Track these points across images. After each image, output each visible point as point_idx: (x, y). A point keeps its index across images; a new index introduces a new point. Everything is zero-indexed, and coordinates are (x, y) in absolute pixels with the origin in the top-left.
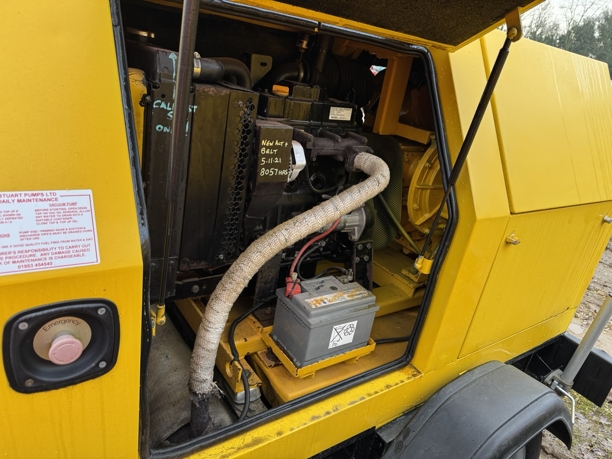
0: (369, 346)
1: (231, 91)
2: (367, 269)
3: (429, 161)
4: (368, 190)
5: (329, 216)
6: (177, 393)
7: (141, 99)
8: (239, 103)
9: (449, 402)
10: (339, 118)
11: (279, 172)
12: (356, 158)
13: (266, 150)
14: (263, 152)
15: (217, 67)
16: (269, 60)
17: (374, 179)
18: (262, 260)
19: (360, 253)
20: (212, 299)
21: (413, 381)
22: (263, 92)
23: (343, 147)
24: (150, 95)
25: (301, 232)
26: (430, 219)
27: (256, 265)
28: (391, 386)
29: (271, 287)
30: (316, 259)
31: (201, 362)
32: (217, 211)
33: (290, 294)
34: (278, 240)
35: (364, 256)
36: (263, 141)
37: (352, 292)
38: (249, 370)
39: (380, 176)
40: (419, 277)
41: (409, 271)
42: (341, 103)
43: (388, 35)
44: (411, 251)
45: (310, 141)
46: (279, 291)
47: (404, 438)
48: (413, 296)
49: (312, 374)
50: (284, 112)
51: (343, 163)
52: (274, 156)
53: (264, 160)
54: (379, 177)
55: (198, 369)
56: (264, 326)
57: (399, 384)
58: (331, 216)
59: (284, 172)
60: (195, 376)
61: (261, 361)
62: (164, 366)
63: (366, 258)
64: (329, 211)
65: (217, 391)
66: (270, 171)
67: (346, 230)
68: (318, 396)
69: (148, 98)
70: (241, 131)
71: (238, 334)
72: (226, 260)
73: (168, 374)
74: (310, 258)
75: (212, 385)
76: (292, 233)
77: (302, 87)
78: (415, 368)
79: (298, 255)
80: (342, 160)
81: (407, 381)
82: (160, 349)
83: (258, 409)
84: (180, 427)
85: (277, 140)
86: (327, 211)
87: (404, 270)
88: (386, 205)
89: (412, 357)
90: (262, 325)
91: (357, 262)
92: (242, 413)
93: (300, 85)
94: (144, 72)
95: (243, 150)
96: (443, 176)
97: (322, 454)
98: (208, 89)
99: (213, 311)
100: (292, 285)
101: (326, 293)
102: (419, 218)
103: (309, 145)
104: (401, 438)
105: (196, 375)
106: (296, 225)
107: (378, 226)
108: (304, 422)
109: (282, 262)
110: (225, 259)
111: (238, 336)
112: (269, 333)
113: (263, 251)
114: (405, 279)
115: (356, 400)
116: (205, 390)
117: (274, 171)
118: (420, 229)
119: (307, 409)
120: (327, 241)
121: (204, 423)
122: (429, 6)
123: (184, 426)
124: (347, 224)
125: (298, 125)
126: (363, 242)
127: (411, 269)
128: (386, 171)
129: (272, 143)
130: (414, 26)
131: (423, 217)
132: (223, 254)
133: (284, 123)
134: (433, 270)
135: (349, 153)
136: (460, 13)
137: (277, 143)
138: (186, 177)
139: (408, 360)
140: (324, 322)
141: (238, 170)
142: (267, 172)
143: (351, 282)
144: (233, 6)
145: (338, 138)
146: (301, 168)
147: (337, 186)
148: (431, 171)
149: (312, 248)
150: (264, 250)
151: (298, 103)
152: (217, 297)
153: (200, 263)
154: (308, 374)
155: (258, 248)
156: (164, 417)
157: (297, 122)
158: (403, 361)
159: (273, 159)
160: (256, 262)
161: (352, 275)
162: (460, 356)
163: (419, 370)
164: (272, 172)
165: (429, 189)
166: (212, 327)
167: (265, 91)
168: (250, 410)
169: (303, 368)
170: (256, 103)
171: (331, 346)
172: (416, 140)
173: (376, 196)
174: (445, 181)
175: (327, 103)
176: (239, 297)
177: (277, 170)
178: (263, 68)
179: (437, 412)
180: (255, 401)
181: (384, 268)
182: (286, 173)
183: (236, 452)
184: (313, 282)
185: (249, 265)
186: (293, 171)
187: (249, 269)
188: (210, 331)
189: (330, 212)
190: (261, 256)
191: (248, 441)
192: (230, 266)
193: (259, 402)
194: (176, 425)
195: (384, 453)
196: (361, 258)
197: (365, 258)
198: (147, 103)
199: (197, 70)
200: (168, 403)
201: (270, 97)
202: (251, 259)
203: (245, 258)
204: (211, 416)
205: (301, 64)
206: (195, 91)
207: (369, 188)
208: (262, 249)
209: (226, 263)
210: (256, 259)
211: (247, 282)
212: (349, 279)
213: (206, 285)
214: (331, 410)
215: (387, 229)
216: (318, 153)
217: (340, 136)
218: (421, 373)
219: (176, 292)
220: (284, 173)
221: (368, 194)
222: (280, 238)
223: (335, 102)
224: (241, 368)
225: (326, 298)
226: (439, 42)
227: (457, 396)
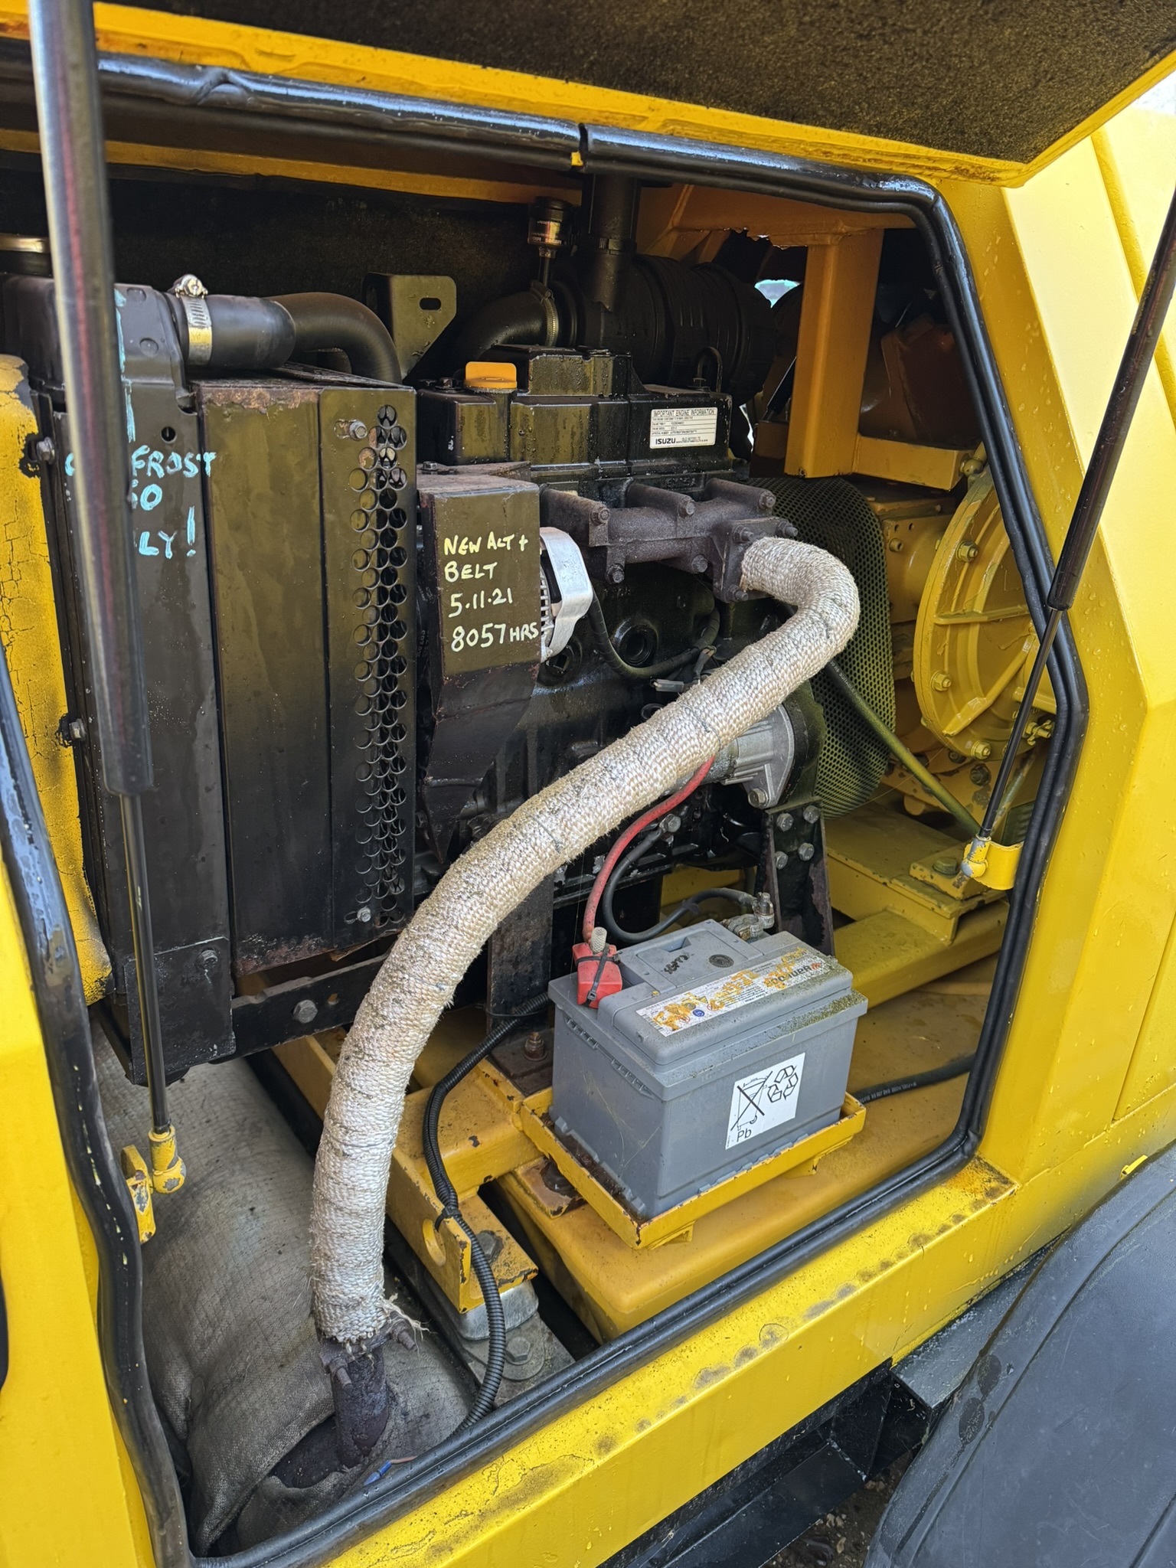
0: (846, 1119)
1: (321, 392)
2: (811, 881)
3: (967, 540)
4: (795, 655)
5: (684, 752)
6: (290, 1325)
7: (23, 451)
8: (352, 427)
9: (1110, 1268)
10: (680, 441)
11: (512, 634)
12: (746, 558)
13: (459, 569)
14: (452, 575)
15: (273, 321)
16: (444, 288)
17: (811, 618)
18: (488, 918)
19: (784, 840)
20: (348, 1058)
21: (991, 1209)
22: (438, 390)
23: (702, 530)
24: (51, 436)
25: (600, 814)
26: (986, 712)
27: (472, 935)
28: (927, 1239)
29: (533, 972)
30: (657, 870)
31: (339, 1251)
32: (330, 778)
33: (590, 997)
34: (530, 849)
35: (799, 846)
36: (447, 541)
37: (779, 967)
38: (495, 1230)
39: (828, 607)
40: (964, 883)
41: (934, 868)
42: (681, 395)
43: (811, 144)
44: (927, 804)
45: (598, 523)
46: (557, 988)
47: (985, 1391)
48: (953, 940)
49: (683, 1231)
50: (509, 443)
51: (707, 578)
52: (487, 585)
53: (457, 600)
54: (827, 609)
55: (332, 1270)
56: (527, 1092)
57: (950, 1227)
58: (688, 753)
59: (526, 631)
60: (326, 1291)
61: (529, 1195)
62: (247, 1240)
63: (805, 850)
64: (681, 737)
65: (399, 1323)
66: (480, 634)
67: (738, 777)
68: (710, 1303)
69: (45, 446)
70: (374, 517)
71: (450, 1125)
72: (383, 920)
73: (259, 1266)
74: (641, 870)
75: (383, 1310)
76: (574, 820)
77: (555, 358)
78: (991, 1169)
79: (604, 868)
80: (702, 568)
81: (972, 1216)
82: (232, 1187)
83: (533, 1350)
84: (306, 1430)
85: (492, 534)
86: (676, 737)
87: (919, 867)
88: (849, 686)
89: (980, 1138)
90: (520, 1089)
91: (781, 866)
92: (489, 1367)
93: (548, 353)
94: (23, 362)
95: (388, 576)
96: (1027, 583)
97: (741, 1469)
98: (243, 392)
99: (352, 1095)
100: (593, 966)
101: (700, 979)
102: (954, 715)
103: (598, 536)
104: (975, 1390)
105: (330, 1290)
106: (582, 795)
107: (832, 754)
108: (678, 1393)
109: (557, 894)
110: (378, 918)
111: (450, 1133)
112: (544, 1110)
113: (487, 890)
114: (926, 893)
115: (827, 1298)
116: (364, 1328)
117: (496, 633)
118: (958, 747)
119: (683, 1347)
120: (683, 813)
121: (374, 1418)
122: (944, 20)
123: (318, 1426)
124: (739, 761)
125: (558, 478)
126: (792, 805)
127: (939, 862)
128: (846, 588)
129: (475, 543)
130: (893, 102)
131: (964, 710)
132: (367, 905)
133: (513, 477)
134: (1024, 877)
135: (722, 546)
136: (1047, 34)
137: (492, 543)
138: (212, 687)
139: (968, 1147)
140: (704, 1074)
141: (381, 643)
142: (472, 638)
143: (772, 931)
144: (285, 103)
145: (685, 503)
146: (580, 611)
147: (695, 650)
148: (978, 570)
149: (643, 839)
150: (491, 885)
151: (549, 411)
152: (361, 1051)
153: (299, 943)
154: (674, 1232)
155: (471, 881)
156: (257, 1406)
157: (552, 468)
158: (952, 1154)
159: (488, 595)
160: (470, 927)
161: (772, 910)
162: (1121, 1112)
163: (1004, 1172)
164: (490, 635)
165: (975, 623)
166: (355, 1143)
167: (443, 384)
168: (511, 1356)
169: (655, 1220)
170: (408, 419)
171: (733, 1139)
172: (919, 482)
173: (822, 670)
174: (1034, 598)
175: (638, 398)
176: (429, 1039)
177: (503, 627)
178: (430, 316)
179: (1076, 1302)
180: (522, 1324)
181: (859, 866)
182: (532, 633)
183: (477, 1527)
184: (654, 949)
185: (449, 939)
186: (554, 621)
187: (451, 950)
188: (354, 1156)
189: (684, 739)
190: (484, 907)
191: (510, 1484)
192: (394, 938)
193: (534, 1327)
194: (294, 1425)
195: (926, 1436)
196: (789, 854)
197: (802, 852)
198: (47, 462)
199: (201, 335)
200: (266, 1361)
201: (460, 401)
202: (453, 920)
203: (434, 919)
204: (396, 1389)
205: (548, 294)
206: (200, 404)
207: (797, 648)
208: (485, 883)
209: (382, 930)
210: (469, 917)
211: (449, 991)
212: (762, 924)
213: (336, 995)
214: (755, 1344)
215: (858, 759)
216: (627, 558)
217: (691, 494)
218: (1012, 1184)
219: (236, 1040)
220: (527, 633)
221: (798, 667)
222: (538, 842)
223: (663, 395)
224: (469, 1241)
225: (701, 995)
226: (976, 153)
227: (1131, 1247)
